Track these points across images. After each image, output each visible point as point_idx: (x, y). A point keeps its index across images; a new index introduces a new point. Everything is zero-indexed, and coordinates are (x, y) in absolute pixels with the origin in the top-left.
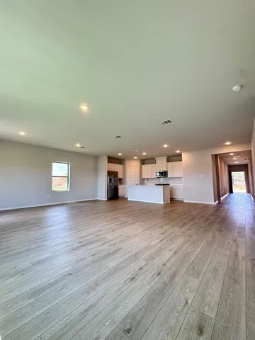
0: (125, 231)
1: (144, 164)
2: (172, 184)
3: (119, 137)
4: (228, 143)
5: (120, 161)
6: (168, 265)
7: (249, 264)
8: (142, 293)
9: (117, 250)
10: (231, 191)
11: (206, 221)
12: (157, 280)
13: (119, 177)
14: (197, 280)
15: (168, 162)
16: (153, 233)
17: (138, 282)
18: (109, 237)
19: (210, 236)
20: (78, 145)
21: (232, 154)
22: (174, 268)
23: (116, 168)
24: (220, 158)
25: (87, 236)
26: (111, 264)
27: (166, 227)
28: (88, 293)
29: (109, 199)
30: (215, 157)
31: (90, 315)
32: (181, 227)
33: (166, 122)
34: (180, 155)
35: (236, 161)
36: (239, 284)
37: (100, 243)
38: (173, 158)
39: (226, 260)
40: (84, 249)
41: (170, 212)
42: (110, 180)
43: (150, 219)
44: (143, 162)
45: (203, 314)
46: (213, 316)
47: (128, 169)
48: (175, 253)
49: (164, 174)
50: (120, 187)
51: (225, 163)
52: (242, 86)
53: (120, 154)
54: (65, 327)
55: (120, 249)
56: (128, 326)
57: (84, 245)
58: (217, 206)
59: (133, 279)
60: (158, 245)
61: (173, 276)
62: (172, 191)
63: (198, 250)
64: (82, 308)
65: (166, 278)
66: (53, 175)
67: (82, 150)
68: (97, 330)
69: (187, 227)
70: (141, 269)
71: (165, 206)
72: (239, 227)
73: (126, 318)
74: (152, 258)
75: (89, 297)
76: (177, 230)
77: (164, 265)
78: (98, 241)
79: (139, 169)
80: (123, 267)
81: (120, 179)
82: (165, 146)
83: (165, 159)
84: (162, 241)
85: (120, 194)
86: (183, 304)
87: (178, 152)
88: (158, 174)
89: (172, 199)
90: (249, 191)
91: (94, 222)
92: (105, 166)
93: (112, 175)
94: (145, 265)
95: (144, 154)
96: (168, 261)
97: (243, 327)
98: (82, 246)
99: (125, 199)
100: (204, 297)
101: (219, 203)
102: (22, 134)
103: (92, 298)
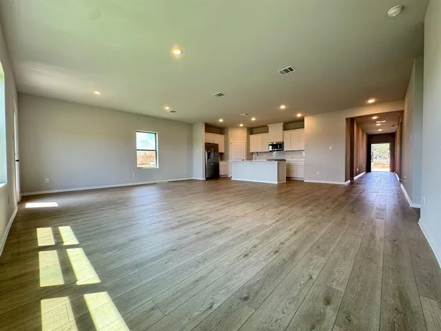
0: (232, 211)
1: (252, 134)
2: (289, 159)
3: (220, 95)
4: (371, 101)
5: (221, 130)
6: (287, 244)
7: (388, 244)
8: (258, 269)
9: (224, 230)
10: (368, 169)
11: (333, 202)
12: (274, 257)
13: (220, 151)
14: (323, 259)
15: (284, 130)
16: (266, 213)
17: (252, 259)
18: (213, 217)
19: (338, 217)
20: (167, 108)
21: (375, 118)
22: (294, 247)
23: (216, 139)
24: (357, 124)
25: (187, 215)
26: (220, 241)
27: (282, 208)
28: (197, 266)
29: (207, 179)
30: (351, 121)
31: (201, 285)
32: (301, 207)
33: (286, 71)
34: (302, 120)
35: (380, 127)
36: (375, 263)
37: (203, 222)
38: (293, 124)
39: (359, 240)
40: (186, 227)
41: (286, 192)
42: (209, 154)
43: (262, 199)
44: (251, 130)
45: (331, 288)
46: (342, 289)
47: (231, 141)
48: (295, 233)
49: (278, 147)
50: (221, 163)
51: (363, 131)
52: (403, 8)
53: (221, 120)
54: (177, 293)
55: (228, 228)
56: (245, 295)
57: (184, 224)
58: (347, 186)
59: (246, 255)
60: (274, 225)
61: (294, 254)
62: (289, 168)
63: (324, 231)
64: (193, 278)
65: (284, 255)
66: (138, 148)
67: (172, 116)
68: (211, 297)
69: (310, 207)
70: (255, 247)
71: (280, 186)
72: (377, 208)
73: (242, 288)
74: (267, 237)
75: (198, 270)
76: (297, 211)
77: (282, 243)
78: (199, 220)
79: (245, 141)
80: (233, 245)
81: (221, 154)
82: (283, 107)
83: (281, 126)
84: (277, 221)
85: (222, 173)
86: (306, 278)
87: (299, 115)
88: (271, 147)
89: (289, 179)
90: (393, 170)
91: (193, 202)
92: (202, 137)
93: (211, 148)
94: (260, 243)
95: (253, 119)
96: (286, 240)
97: (378, 300)
98: (182, 225)
99: (227, 178)
100: (331, 273)
101: (352, 183)
102: (97, 93)
103: (201, 271)
